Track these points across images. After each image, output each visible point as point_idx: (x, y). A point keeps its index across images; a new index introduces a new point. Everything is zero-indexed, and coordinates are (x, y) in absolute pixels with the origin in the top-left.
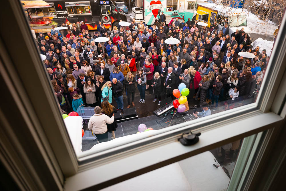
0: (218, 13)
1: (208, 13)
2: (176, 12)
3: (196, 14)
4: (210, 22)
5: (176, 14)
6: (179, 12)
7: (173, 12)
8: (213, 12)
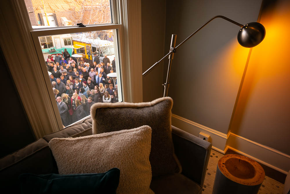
0: (92, 45)
1: (83, 47)
2: (53, 49)
3: (74, 49)
4: (87, 54)
5: (53, 51)
6: (56, 49)
7: (50, 49)
8: (87, 45)
